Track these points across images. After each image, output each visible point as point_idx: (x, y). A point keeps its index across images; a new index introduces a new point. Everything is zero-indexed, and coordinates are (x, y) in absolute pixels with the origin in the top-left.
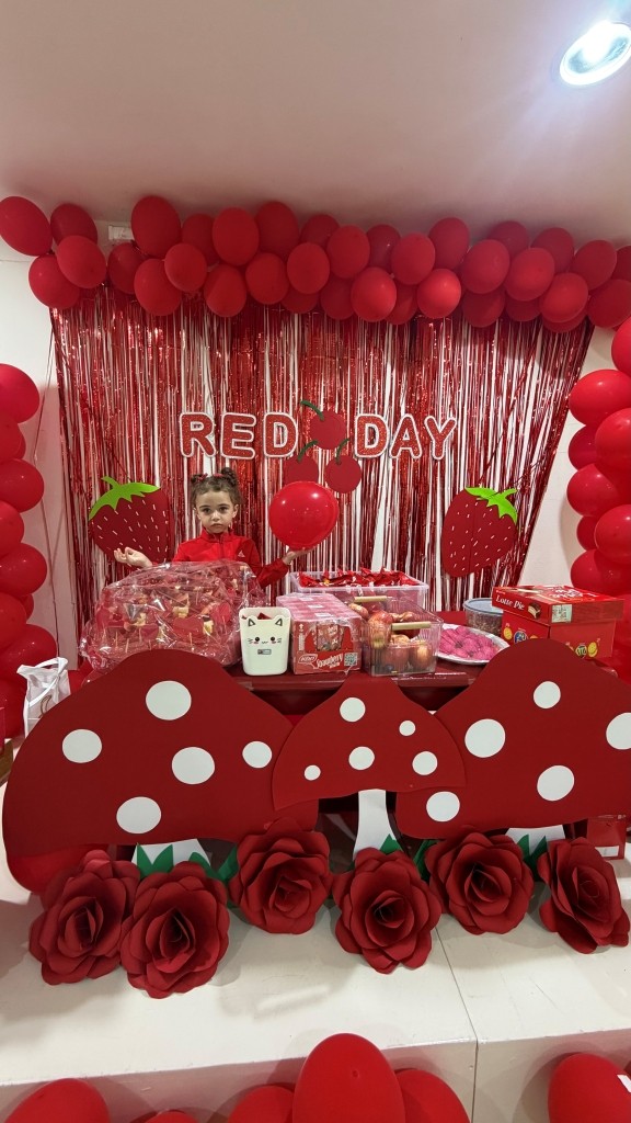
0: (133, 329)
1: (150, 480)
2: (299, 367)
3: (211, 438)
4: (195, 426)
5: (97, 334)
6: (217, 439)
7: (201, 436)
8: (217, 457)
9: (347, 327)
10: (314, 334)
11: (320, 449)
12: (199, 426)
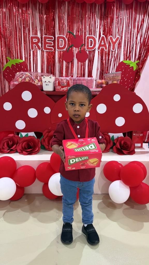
0: (15, 8)
1: (21, 58)
2: (68, 20)
3: (40, 44)
4: (35, 40)
5: (4, 10)
6: (42, 44)
7: (37, 44)
8: (42, 50)
9: (83, 5)
10: (73, 8)
11: (74, 48)
12: (36, 40)
